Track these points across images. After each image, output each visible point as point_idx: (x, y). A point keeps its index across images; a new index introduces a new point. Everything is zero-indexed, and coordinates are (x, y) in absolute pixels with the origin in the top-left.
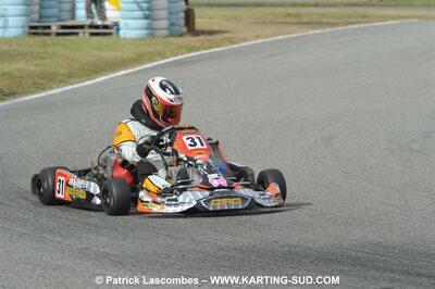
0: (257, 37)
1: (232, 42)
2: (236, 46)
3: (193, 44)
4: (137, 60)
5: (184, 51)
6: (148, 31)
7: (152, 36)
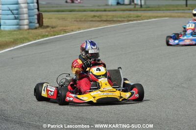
0: (79, 29)
1: (66, 32)
2: (68, 34)
3: (44, 34)
4: (14, 42)
5: (40, 37)
6: (18, 26)
7: (19, 29)
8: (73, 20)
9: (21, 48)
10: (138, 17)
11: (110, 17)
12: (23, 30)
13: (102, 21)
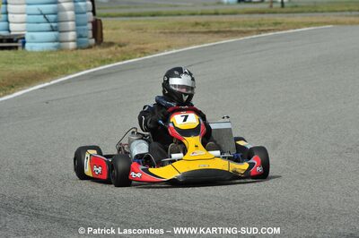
0: (169, 47)
1: (145, 54)
2: (149, 57)
3: (104, 56)
4: (51, 73)
5: (97, 64)
6: (56, 44)
7: (59, 49)
8: (158, 31)
9: (62, 83)
10: (276, 24)
11: (226, 25)
12: (67, 50)
13: (210, 32)
